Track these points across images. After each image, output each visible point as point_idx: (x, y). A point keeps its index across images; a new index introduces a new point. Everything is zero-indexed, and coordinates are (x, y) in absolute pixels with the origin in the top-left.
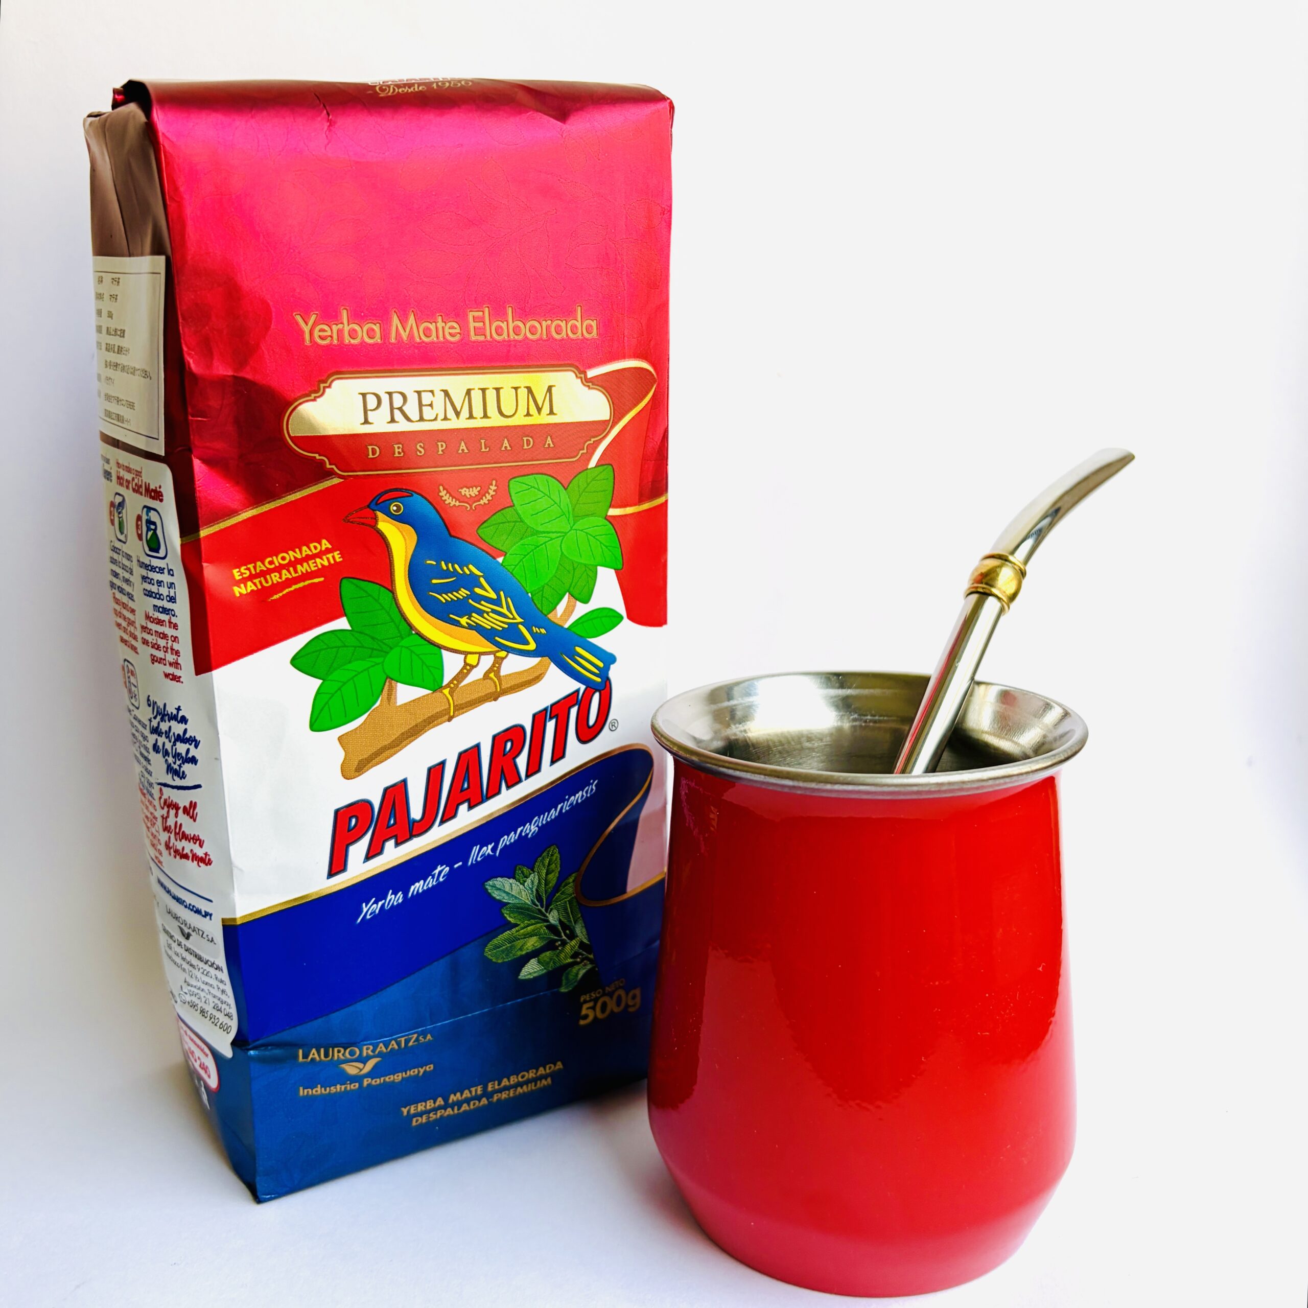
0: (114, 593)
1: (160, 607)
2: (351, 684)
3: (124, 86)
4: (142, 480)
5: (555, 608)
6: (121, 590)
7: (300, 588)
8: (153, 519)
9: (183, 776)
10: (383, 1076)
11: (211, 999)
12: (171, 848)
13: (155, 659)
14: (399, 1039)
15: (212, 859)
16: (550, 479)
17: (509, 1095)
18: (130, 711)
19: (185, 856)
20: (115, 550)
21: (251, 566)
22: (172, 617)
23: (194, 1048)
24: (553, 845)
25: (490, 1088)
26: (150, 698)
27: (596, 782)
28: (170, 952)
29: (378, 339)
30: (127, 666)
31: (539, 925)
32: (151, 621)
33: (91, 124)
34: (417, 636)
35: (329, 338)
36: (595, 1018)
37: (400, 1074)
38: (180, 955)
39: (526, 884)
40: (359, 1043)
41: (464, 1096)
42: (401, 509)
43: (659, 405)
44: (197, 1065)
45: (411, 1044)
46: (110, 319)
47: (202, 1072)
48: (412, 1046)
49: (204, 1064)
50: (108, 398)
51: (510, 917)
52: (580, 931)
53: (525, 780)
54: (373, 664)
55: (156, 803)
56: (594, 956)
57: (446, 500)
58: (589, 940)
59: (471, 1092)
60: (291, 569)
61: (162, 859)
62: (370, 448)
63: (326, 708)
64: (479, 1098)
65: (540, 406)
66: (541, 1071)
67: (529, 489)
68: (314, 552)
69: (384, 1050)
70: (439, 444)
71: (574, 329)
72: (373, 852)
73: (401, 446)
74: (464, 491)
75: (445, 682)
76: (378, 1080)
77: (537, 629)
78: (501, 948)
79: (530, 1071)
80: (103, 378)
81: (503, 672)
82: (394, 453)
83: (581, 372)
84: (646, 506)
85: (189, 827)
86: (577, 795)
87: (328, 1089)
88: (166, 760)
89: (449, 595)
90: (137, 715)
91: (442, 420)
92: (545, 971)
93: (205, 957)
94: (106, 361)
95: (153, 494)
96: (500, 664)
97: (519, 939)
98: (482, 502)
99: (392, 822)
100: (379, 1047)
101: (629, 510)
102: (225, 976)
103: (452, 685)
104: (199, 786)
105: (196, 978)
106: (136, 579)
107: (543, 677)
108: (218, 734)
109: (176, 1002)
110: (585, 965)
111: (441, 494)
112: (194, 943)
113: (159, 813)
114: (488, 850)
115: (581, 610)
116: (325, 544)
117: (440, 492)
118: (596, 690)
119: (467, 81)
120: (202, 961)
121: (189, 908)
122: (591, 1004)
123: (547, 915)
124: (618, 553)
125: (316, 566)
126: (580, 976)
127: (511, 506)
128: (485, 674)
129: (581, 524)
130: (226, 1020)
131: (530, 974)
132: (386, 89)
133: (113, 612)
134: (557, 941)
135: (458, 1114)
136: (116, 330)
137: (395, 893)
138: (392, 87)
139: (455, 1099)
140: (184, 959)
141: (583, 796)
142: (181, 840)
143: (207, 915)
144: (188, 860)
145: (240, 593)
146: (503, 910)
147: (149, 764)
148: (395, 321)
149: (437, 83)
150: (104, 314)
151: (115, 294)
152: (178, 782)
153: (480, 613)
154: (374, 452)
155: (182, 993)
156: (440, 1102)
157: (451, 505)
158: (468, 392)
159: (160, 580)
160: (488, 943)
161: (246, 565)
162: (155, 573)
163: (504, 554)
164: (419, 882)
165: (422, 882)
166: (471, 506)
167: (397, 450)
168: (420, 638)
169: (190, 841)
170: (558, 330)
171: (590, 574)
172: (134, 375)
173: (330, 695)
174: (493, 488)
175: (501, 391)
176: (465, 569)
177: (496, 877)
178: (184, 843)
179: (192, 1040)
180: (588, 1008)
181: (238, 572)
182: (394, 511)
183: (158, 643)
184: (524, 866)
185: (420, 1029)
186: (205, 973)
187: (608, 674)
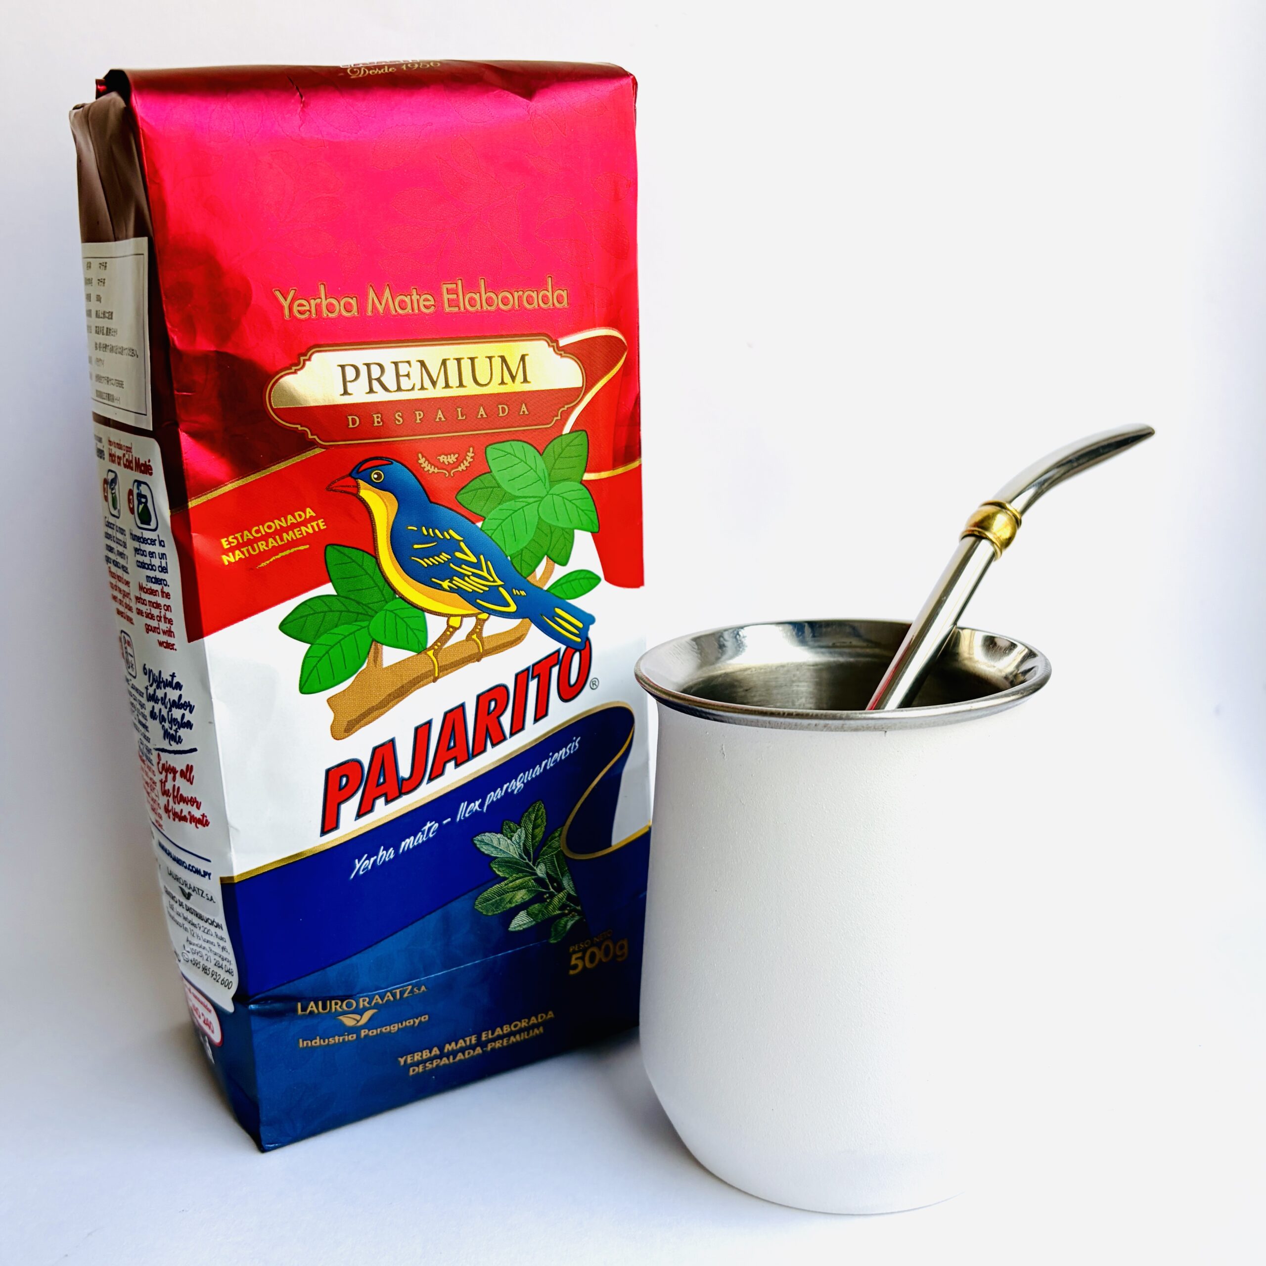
0: (109, 568)
1: (153, 577)
2: (338, 647)
3: (106, 77)
4: (132, 455)
5: (534, 570)
6: (116, 564)
7: (286, 555)
8: (143, 493)
9: (179, 741)
10: (380, 1028)
11: (213, 957)
12: (170, 811)
13: (150, 628)
14: (394, 991)
15: (209, 820)
16: (525, 445)
17: (502, 1044)
18: (127, 680)
19: (184, 819)
20: (109, 525)
21: (238, 535)
22: (164, 587)
23: (198, 1005)
24: (538, 801)
25: (484, 1038)
26: (146, 666)
27: (579, 739)
28: (173, 913)
29: (355, 312)
30: (124, 637)
31: (527, 879)
32: (144, 592)
33: (75, 114)
34: (400, 600)
35: (308, 313)
36: (584, 967)
37: (396, 1025)
38: (181, 915)
39: (513, 839)
40: (355, 995)
41: (459, 1045)
42: (381, 477)
43: (631, 371)
44: (201, 1021)
45: (406, 995)
46: (98, 302)
47: (206, 1028)
48: (407, 997)
49: (207, 1019)
50: (99, 378)
51: (499, 871)
52: (567, 883)
53: (510, 738)
54: (359, 628)
55: (155, 768)
56: (581, 907)
57: (425, 467)
58: (576, 891)
59: (465, 1041)
60: (277, 537)
61: (161, 822)
62: (350, 418)
63: (315, 671)
64: (473, 1047)
65: (514, 375)
66: (533, 1020)
67: (505, 455)
68: (299, 520)
69: (380, 1001)
70: (417, 413)
71: (545, 299)
72: (364, 810)
73: (380, 415)
74: (442, 458)
75: (429, 645)
76: (375, 1031)
77: (517, 591)
78: (491, 901)
79: (523, 1021)
80: (94, 360)
81: (485, 634)
82: (374, 423)
83: (553, 341)
84: (620, 470)
85: (187, 790)
86: (561, 752)
87: (327, 1040)
88: (163, 726)
89: (431, 559)
90: (135, 684)
91: (419, 390)
92: (534, 923)
93: (206, 915)
94: (96, 344)
95: (143, 468)
96: (482, 626)
97: (508, 892)
98: (460, 469)
99: (382, 780)
100: (375, 999)
101: (604, 475)
102: (224, 933)
103: (436, 647)
104: (195, 750)
105: (198, 936)
106: (129, 552)
107: (524, 638)
108: (211, 698)
109: (179, 961)
110: (573, 916)
111: (420, 462)
112: (195, 902)
113: (158, 777)
114: (475, 806)
115: (559, 572)
116: (309, 512)
117: (419, 459)
118: (576, 650)
119: (435, 62)
120: (202, 920)
121: (189, 869)
122: (579, 955)
123: (535, 868)
124: (594, 516)
125: (302, 534)
126: (568, 927)
127: (489, 472)
128: (467, 636)
129: (559, 488)
130: (226, 976)
131: (520, 926)
132: (357, 71)
133: (109, 585)
134: (545, 893)
135: (454, 1063)
136: (104, 313)
137: (386, 849)
138: (363, 69)
139: (450, 1048)
140: (185, 919)
141: (566, 753)
142: (179, 804)
143: (206, 874)
144: (187, 822)
145: (229, 562)
146: (491, 864)
147: (147, 731)
148: (372, 294)
149: (407, 64)
150: (93, 298)
151: (103, 278)
152: (175, 747)
153: (462, 576)
154: (354, 422)
155: (185, 951)
156: (436, 1051)
157: (430, 472)
158: (444, 362)
159: (152, 551)
160: (478, 896)
161: (234, 534)
162: (147, 545)
163: (483, 519)
164: (409, 837)
165: (412, 838)
166: (449, 473)
167: (376, 420)
168: (403, 602)
169: (187, 804)
170: (530, 300)
171: (567, 536)
172: (122, 354)
173: (318, 659)
174: (471, 454)
175: (476, 360)
176: (445, 533)
177: (485, 833)
178: (182, 806)
179: (196, 997)
180: (577, 959)
181: (226, 541)
182: (375, 478)
183: (152, 613)
184: (511, 821)
185: (414, 981)
186: (206, 931)
187: (587, 634)
